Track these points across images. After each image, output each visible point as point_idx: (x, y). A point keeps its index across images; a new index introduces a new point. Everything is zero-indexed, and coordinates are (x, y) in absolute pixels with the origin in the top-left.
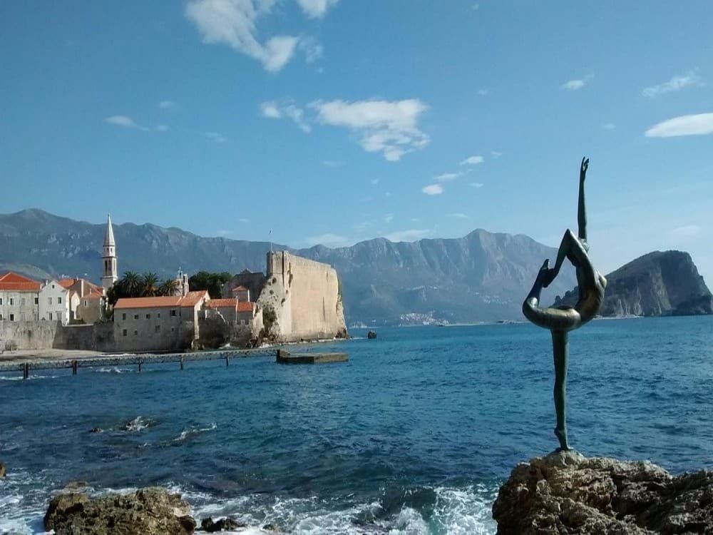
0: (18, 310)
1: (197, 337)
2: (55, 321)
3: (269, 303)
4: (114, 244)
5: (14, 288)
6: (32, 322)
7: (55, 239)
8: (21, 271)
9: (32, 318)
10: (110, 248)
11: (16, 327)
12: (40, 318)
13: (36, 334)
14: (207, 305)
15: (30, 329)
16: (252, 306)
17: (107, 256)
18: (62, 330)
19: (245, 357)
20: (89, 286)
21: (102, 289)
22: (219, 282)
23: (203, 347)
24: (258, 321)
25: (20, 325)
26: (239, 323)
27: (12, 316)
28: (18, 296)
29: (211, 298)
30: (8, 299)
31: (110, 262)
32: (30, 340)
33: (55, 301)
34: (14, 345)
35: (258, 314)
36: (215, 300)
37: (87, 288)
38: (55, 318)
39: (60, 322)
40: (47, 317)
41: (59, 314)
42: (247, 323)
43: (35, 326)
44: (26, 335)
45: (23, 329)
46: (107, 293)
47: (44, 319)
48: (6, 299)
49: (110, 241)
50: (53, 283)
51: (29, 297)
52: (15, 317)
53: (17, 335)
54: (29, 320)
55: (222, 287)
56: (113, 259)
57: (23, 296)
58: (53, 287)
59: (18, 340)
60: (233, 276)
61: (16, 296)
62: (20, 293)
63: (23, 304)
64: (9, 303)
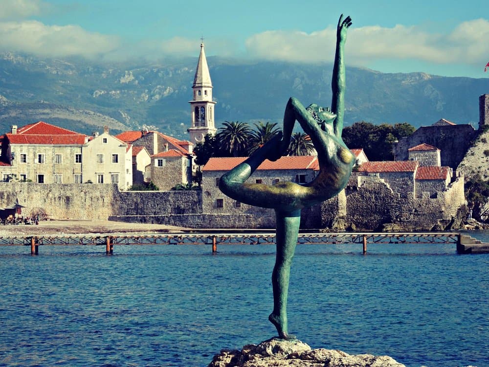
0: (50, 169)
1: (343, 212)
2: (107, 185)
3: (483, 169)
4: (210, 85)
5: (43, 141)
6: (71, 185)
7: (132, 78)
8: (79, 119)
9: (72, 181)
10: (204, 89)
11: (47, 191)
12: (85, 180)
13: (76, 201)
14: (361, 169)
15: (68, 194)
16: (445, 172)
17: (198, 100)
18: (119, 197)
19: (396, 243)
20: (166, 141)
21: (187, 145)
22: (390, 136)
23: (354, 227)
24: (455, 194)
25: (54, 190)
26: (420, 197)
27: (41, 178)
28: (50, 153)
29: (370, 160)
30: (35, 154)
31: (204, 108)
32: (67, 208)
33: (108, 159)
34: (44, 215)
35: (455, 184)
36: (376, 163)
37: (163, 142)
38: (107, 180)
39: (116, 186)
40: (95, 180)
41: (114, 177)
42: (434, 196)
43: (75, 191)
44: (62, 202)
45: (57, 195)
46: (195, 150)
47: (90, 182)
48: (31, 155)
49: (204, 81)
50: (105, 135)
51: (68, 153)
52: (45, 178)
53: (48, 201)
54: (67, 183)
55: (396, 144)
56: (208, 104)
57: (58, 151)
58: (105, 141)
59: (50, 207)
60: (416, 128)
61: (48, 151)
62: (54, 147)
63: (58, 161)
64: (37, 160)
